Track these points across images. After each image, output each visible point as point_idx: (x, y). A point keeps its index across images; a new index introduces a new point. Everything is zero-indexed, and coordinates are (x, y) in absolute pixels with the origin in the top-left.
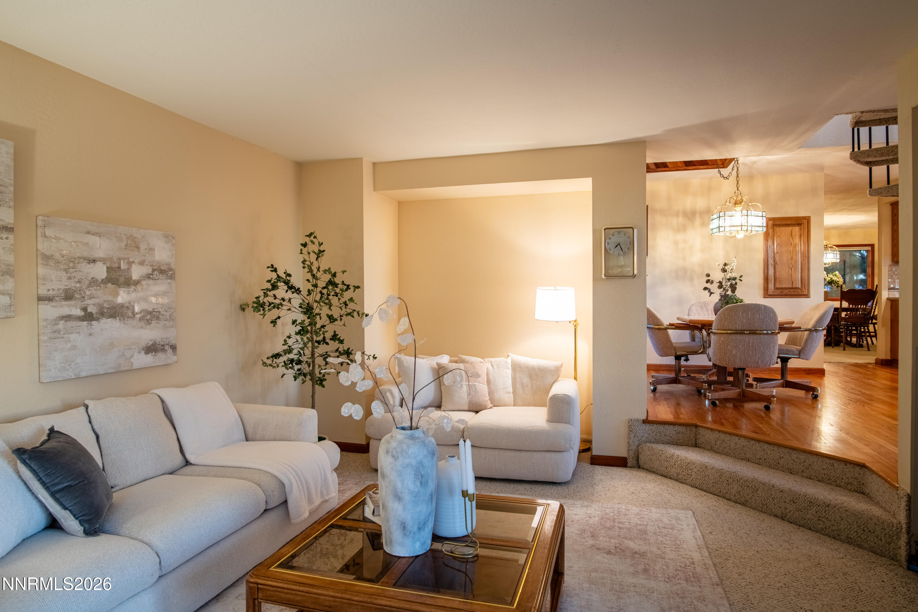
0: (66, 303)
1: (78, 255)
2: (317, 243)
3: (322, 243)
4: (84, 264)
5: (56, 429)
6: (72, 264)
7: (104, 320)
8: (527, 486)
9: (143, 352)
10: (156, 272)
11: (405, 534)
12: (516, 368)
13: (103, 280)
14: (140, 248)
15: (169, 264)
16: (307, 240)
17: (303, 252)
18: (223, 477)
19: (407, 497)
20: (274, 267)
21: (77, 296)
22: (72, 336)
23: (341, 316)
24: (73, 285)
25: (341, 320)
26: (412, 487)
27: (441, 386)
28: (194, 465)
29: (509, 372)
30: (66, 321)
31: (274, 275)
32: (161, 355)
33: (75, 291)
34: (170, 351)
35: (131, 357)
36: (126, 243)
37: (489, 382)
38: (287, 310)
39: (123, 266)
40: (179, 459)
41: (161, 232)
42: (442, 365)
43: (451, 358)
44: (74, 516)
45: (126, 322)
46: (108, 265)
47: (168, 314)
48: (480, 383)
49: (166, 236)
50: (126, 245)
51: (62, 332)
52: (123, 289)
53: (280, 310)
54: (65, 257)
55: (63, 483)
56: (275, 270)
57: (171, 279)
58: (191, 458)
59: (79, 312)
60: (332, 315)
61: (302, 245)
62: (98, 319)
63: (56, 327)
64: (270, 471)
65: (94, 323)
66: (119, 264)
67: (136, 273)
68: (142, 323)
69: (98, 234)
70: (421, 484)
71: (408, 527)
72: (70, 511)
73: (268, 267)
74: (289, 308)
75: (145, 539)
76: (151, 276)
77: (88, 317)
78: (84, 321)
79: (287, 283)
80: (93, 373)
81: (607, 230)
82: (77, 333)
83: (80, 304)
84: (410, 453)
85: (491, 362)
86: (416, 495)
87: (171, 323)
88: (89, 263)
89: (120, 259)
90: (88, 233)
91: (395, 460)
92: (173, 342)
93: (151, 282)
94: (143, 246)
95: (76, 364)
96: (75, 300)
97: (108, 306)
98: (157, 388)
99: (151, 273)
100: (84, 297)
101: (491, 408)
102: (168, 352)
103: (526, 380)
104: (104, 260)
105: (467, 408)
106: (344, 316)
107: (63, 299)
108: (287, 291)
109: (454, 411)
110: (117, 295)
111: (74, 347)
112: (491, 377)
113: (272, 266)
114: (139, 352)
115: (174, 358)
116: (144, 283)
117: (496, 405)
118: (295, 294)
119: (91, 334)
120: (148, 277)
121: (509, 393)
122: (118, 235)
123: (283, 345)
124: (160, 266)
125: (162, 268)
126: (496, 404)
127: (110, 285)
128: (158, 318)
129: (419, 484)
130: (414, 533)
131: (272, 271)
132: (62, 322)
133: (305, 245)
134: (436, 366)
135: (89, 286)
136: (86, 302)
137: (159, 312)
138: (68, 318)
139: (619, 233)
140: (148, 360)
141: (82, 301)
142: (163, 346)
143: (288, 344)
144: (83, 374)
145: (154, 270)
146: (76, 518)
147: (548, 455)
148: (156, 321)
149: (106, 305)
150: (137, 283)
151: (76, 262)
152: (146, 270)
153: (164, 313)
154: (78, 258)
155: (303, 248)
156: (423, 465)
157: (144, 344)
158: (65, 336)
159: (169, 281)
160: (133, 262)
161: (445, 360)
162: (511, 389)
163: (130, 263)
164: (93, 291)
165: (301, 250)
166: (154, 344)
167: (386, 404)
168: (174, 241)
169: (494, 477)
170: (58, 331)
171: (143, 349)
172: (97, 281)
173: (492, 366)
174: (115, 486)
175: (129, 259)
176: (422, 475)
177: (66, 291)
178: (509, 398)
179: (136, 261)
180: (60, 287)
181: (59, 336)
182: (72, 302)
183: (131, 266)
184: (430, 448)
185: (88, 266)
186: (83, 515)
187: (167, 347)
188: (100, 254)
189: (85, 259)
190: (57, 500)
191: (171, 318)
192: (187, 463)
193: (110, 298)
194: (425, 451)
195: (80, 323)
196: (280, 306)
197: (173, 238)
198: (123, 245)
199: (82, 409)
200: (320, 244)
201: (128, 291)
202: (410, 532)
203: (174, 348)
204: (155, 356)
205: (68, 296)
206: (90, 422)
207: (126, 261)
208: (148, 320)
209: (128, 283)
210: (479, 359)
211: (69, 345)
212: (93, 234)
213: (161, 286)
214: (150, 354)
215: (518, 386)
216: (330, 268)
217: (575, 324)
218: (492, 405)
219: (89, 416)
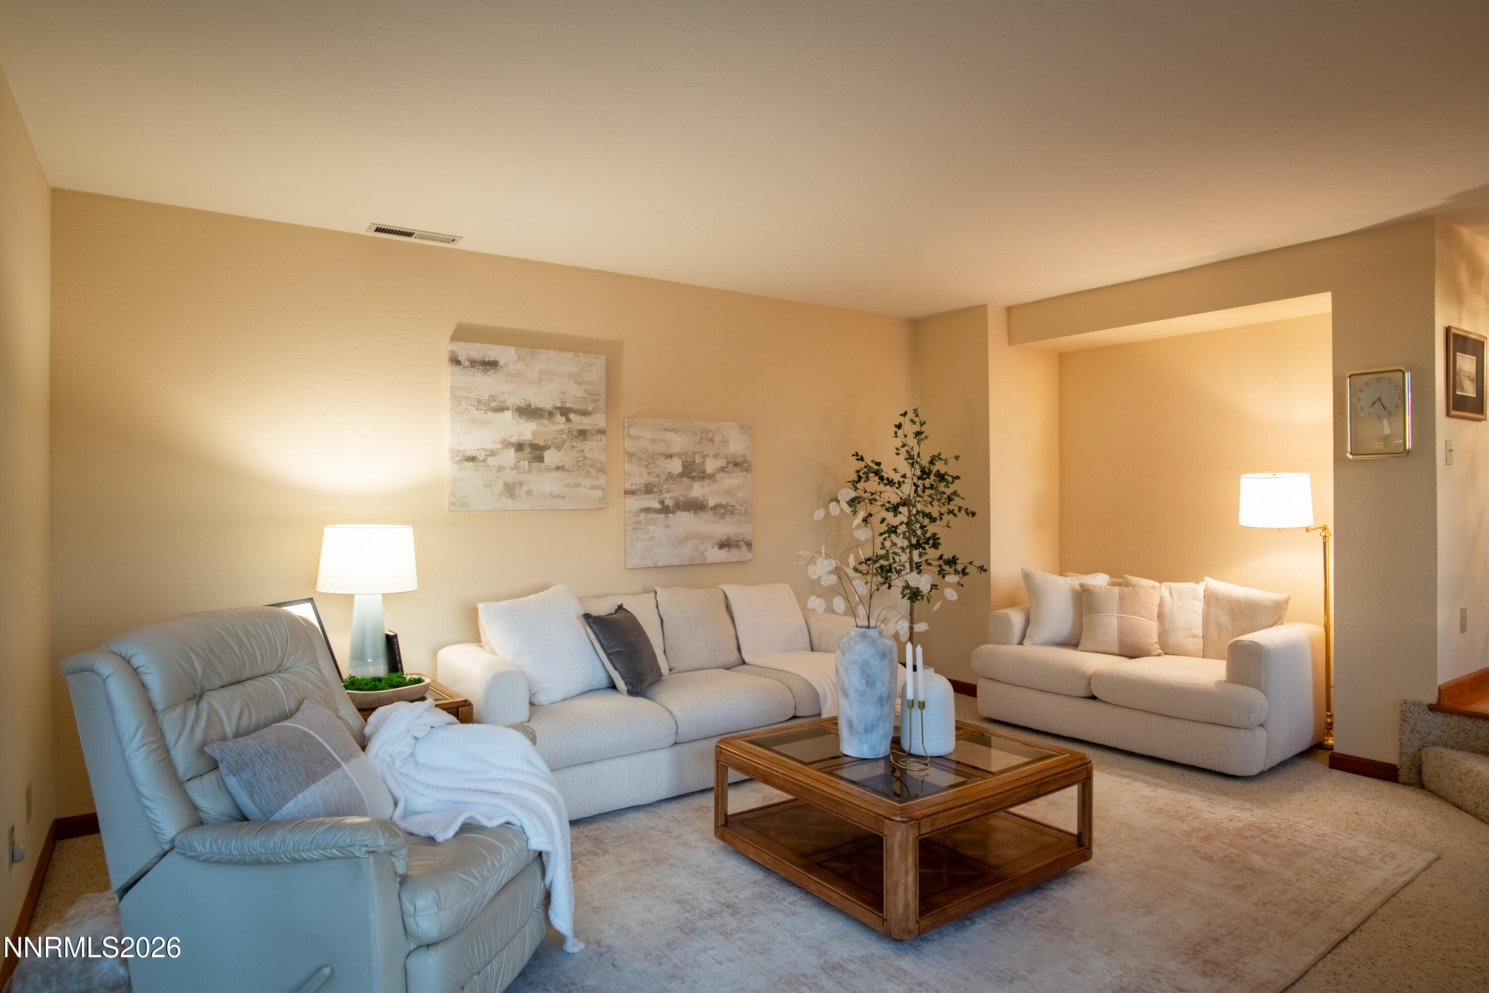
0: (647, 496)
1: (657, 451)
2: (918, 423)
3: (925, 422)
4: (662, 459)
5: (624, 607)
6: (651, 460)
7: (679, 514)
8: (1178, 772)
9: (716, 547)
10: (730, 465)
11: (851, 733)
12: (1210, 599)
13: (678, 474)
14: (714, 441)
15: (745, 456)
16: (901, 419)
17: (898, 435)
18: (765, 677)
19: (852, 695)
20: (860, 455)
21: (656, 490)
22: (652, 528)
23: (941, 514)
24: (652, 480)
25: (941, 518)
26: (857, 685)
27: (1082, 616)
28: (747, 664)
29: (1199, 605)
30: (646, 513)
31: (861, 464)
32: (735, 551)
33: (654, 486)
34: (745, 548)
35: (704, 551)
36: (700, 437)
37: (1161, 617)
38: (881, 506)
39: (698, 460)
40: (734, 656)
41: (736, 423)
42: (1086, 587)
43: (1111, 579)
44: (622, 677)
45: (700, 516)
46: (683, 460)
47: (742, 509)
48: (1142, 617)
49: (741, 427)
50: (701, 439)
51: (643, 524)
52: (697, 483)
53: (872, 505)
54: (646, 454)
55: (616, 648)
56: (862, 459)
57: (746, 471)
58: (747, 658)
59: (657, 505)
60: (930, 513)
61: (896, 426)
62: (673, 512)
63: (638, 519)
64: (805, 677)
65: (670, 515)
66: (694, 457)
67: (711, 466)
68: (716, 517)
69: (675, 431)
70: (867, 684)
71: (855, 726)
72: (619, 672)
73: (853, 455)
74: (883, 503)
75: (670, 708)
76: (726, 469)
77: (665, 510)
78: (661, 513)
79: (877, 473)
80: (669, 564)
81: (1353, 378)
82: (656, 524)
83: (658, 497)
84: (856, 649)
85: (1170, 589)
86: (862, 694)
87: (746, 518)
88: (666, 459)
89: (694, 453)
90: (666, 429)
91: (843, 655)
92: (748, 539)
93: (725, 475)
94: (717, 439)
95: (654, 554)
96: (654, 493)
97: (683, 500)
98: (723, 584)
99: (725, 466)
100: (662, 491)
101: (1159, 655)
102: (743, 548)
103: (1225, 620)
104: (679, 455)
105: (1117, 651)
106: (946, 514)
107: (644, 493)
108: (879, 483)
109: (1097, 652)
110: (691, 489)
111: (652, 538)
112: (1166, 610)
113: (857, 454)
114: (713, 547)
115: (749, 556)
116: (718, 476)
117: (1171, 652)
118: (888, 487)
119: (667, 527)
120: (722, 470)
121: (1194, 636)
122: (693, 429)
123: (881, 548)
124: (734, 458)
125: (737, 460)
126: (1167, 649)
127: (685, 479)
128: (732, 513)
129: (864, 684)
130: (860, 734)
131: (858, 460)
132: (643, 514)
133: (899, 426)
134: (1079, 588)
135: (666, 480)
136: (663, 496)
137: (734, 506)
138: (648, 510)
139: (1379, 380)
140: (722, 555)
141: (660, 495)
142: (737, 541)
143: (886, 547)
144: (660, 564)
145: (728, 463)
146: (623, 679)
147: (1214, 730)
148: (730, 516)
149: (681, 499)
150: (711, 477)
151: (655, 458)
152: (721, 463)
153: (739, 508)
154: (657, 454)
155: (897, 429)
156: (868, 665)
157: (718, 540)
158: (645, 527)
159: (745, 473)
160: (708, 455)
161: (1099, 581)
162: (1199, 632)
163: (704, 457)
164: (670, 485)
165: (896, 433)
166: (728, 539)
167: (848, 601)
168: (750, 431)
169: (1133, 750)
170: (639, 522)
171: (716, 544)
172: (673, 475)
173: (1171, 594)
174: (673, 669)
175: (703, 452)
176: (868, 675)
177: (646, 485)
178: (1197, 644)
179: (710, 455)
180: (641, 482)
181: (641, 527)
182: (651, 496)
183: (706, 460)
184: (879, 649)
185: (665, 461)
186: (629, 678)
187: (741, 543)
188: (676, 449)
189: (662, 454)
190: (610, 660)
191: (747, 513)
192: (744, 663)
193: (685, 492)
194: (873, 651)
195: (658, 516)
196: (873, 502)
197: (749, 428)
198: (697, 439)
199: (652, 595)
200: (922, 424)
201: (702, 485)
202: (857, 731)
203: (749, 545)
204: (729, 551)
205: (648, 490)
206: (657, 608)
207: (700, 455)
208: (722, 514)
209: (703, 476)
210: (1152, 583)
211: (648, 536)
212: (670, 431)
213: (734, 480)
214: (724, 550)
215: (1212, 627)
216: (940, 454)
217: (1323, 534)
218: (1162, 652)
219: (657, 602)
